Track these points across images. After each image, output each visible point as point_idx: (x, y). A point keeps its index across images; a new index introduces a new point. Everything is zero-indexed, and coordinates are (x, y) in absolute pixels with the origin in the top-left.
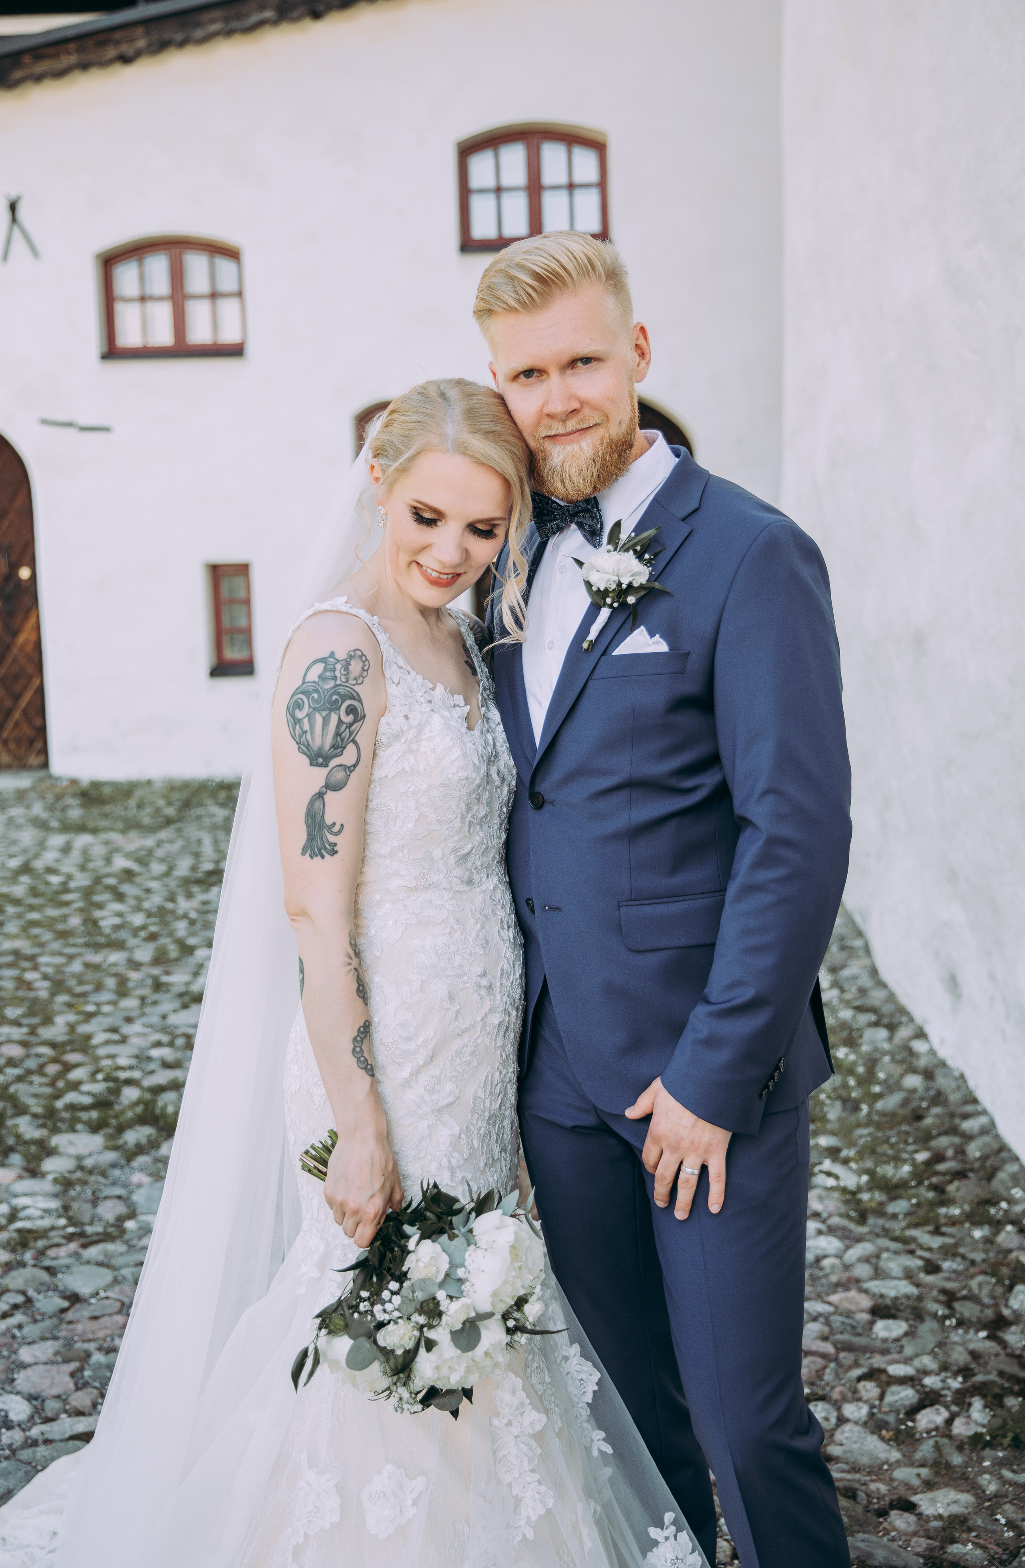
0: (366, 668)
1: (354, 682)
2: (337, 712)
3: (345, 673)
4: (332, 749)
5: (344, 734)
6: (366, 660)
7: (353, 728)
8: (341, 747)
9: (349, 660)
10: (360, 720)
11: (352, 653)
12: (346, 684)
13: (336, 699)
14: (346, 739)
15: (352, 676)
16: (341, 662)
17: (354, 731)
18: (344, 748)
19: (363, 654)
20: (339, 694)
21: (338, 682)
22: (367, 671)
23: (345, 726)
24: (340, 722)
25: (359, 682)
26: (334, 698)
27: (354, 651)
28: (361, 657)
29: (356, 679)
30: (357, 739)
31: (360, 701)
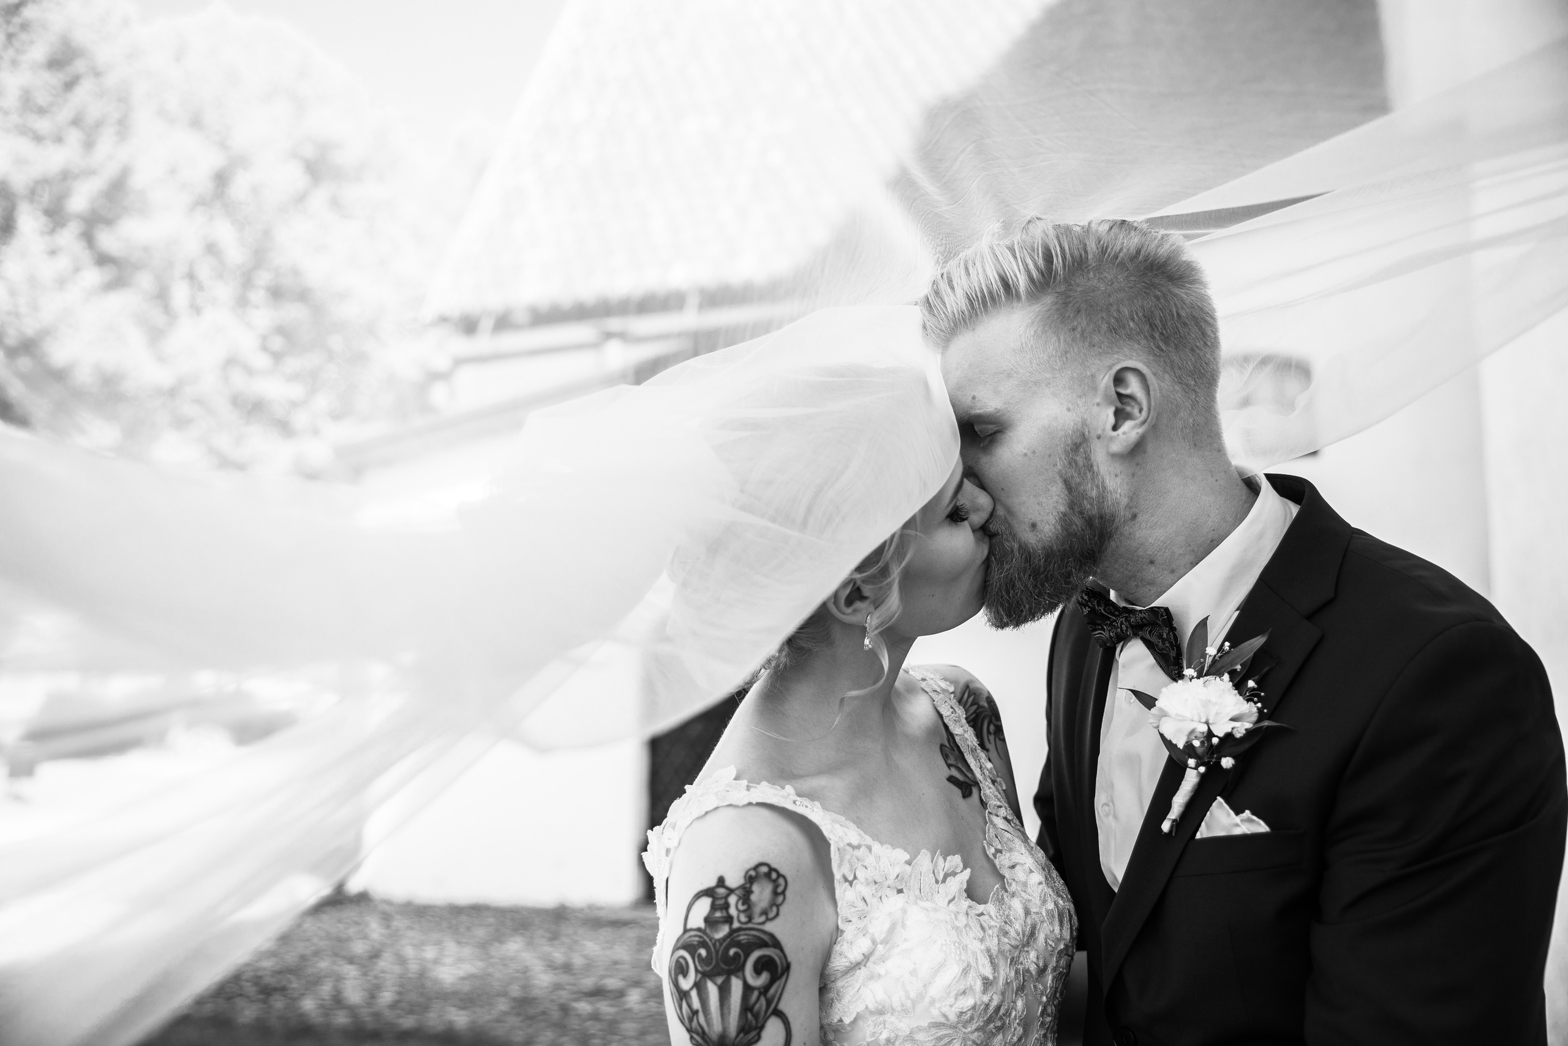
0: (780, 890)
1: (763, 919)
2: (740, 974)
3: (745, 907)
4: (742, 1035)
5: (757, 1007)
6: (779, 875)
7: (772, 991)
8: (756, 1028)
9: (748, 885)
10: (782, 974)
11: (753, 873)
12: (750, 925)
13: (736, 954)
14: (762, 1013)
15: (757, 910)
16: (737, 892)
17: (774, 996)
18: (762, 1028)
19: (772, 869)
20: (738, 944)
21: (736, 925)
22: (783, 893)
23: (756, 994)
24: (747, 989)
25: (771, 915)
26: (732, 952)
27: (756, 868)
28: (768, 875)
29: (765, 913)
30: (782, 1006)
31: (776, 944)
